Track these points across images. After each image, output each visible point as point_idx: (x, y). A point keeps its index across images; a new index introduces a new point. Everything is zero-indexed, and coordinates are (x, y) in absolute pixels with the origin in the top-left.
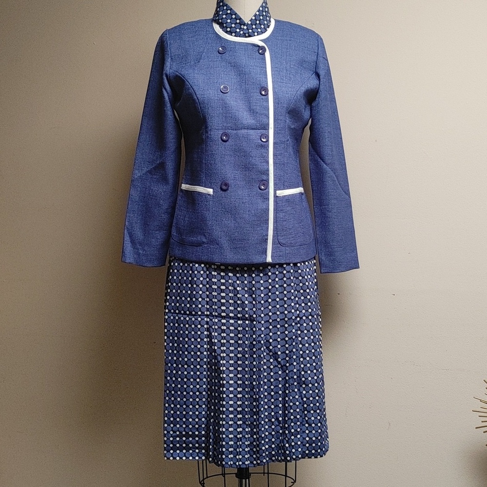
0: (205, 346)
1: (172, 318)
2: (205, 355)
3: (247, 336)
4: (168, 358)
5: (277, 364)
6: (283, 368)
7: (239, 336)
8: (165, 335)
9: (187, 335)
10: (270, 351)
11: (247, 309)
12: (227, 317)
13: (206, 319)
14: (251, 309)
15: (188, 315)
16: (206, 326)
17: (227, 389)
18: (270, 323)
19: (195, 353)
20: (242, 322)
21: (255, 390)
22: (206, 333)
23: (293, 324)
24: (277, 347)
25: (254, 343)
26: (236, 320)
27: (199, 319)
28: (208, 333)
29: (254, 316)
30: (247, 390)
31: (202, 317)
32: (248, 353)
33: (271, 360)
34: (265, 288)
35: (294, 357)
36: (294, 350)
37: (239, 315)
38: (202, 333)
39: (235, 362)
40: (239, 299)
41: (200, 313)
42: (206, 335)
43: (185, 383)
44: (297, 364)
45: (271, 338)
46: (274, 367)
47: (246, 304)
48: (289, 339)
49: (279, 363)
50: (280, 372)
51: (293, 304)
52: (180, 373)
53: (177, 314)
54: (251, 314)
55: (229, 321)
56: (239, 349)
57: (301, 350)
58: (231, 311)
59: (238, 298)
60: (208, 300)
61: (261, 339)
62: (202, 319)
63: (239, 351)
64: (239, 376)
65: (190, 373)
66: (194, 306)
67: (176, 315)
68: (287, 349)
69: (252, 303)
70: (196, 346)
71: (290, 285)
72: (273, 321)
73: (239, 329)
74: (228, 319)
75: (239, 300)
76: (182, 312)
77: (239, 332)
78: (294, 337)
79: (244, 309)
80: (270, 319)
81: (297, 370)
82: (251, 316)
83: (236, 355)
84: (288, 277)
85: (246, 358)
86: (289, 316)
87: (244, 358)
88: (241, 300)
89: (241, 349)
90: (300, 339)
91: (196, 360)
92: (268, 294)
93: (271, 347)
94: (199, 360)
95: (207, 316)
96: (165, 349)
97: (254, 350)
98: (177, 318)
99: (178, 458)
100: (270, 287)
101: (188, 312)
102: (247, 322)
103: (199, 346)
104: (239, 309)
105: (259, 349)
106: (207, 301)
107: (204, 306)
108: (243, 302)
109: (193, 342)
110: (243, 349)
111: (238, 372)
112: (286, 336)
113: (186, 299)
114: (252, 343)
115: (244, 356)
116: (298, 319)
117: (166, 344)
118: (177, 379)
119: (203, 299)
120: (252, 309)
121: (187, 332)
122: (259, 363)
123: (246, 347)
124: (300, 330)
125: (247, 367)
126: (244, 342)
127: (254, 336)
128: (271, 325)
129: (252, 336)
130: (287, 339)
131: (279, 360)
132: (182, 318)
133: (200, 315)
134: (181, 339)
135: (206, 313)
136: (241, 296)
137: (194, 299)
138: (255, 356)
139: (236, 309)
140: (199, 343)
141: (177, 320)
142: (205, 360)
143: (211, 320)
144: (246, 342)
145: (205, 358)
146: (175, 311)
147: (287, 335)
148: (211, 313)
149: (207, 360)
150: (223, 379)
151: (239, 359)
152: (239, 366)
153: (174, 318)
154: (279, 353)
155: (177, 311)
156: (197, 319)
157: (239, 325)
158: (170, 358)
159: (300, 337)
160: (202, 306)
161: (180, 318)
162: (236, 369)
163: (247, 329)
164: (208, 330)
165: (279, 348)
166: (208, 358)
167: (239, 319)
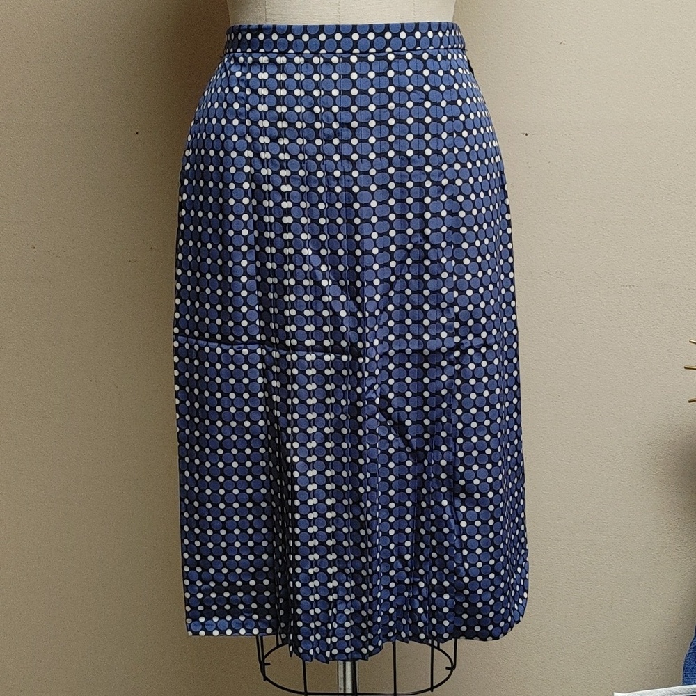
0: (261, 409)
1: (187, 346)
2: (261, 427)
3: (344, 387)
4: (184, 431)
5: (402, 446)
6: (418, 455)
7: (328, 387)
8: (175, 384)
9: (219, 385)
10: (389, 417)
11: (343, 329)
12: (301, 347)
13: (259, 351)
14: (352, 329)
15: (220, 343)
16: (259, 366)
17: (302, 503)
18: (391, 358)
19: (240, 424)
20: (333, 357)
21: (362, 505)
22: (260, 380)
23: (444, 363)
24: (403, 409)
25: (360, 404)
26: (320, 354)
27: (245, 351)
28: (266, 382)
29: (360, 345)
30: (345, 502)
31: (251, 347)
32: (347, 424)
33: (391, 437)
34: (382, 282)
35: (444, 434)
36: (444, 419)
37: (326, 343)
38: (253, 381)
39: (318, 445)
40: (325, 306)
41: (245, 338)
42: (261, 384)
43: (222, 485)
44: (449, 449)
45: (391, 391)
46: (396, 451)
47: (342, 318)
48: (432, 395)
49: (408, 443)
50: (409, 463)
51: (443, 320)
52: (208, 464)
53: (197, 339)
54: (353, 341)
55: (303, 358)
56: (327, 416)
57: (460, 421)
58: (309, 335)
59: (325, 304)
60: (261, 308)
61: (374, 396)
62: (251, 352)
63: (327, 421)
64: (328, 473)
65: (230, 464)
66: (231, 324)
67: (194, 341)
68: (426, 415)
69: (354, 314)
70: (240, 410)
71: (439, 275)
72: (396, 352)
73: (327, 372)
74: (301, 354)
75: (325, 308)
76: (207, 335)
77: (327, 380)
78: (444, 392)
79: (337, 329)
80: (391, 348)
81: (448, 463)
82: (353, 345)
83: (321, 430)
84: (435, 259)
85: (344, 435)
86: (433, 345)
87: (337, 437)
88: (331, 308)
89: (332, 416)
90: (459, 396)
91: (243, 437)
92: (387, 294)
93: (390, 410)
94: (248, 437)
95: (261, 344)
96: (178, 411)
97: (360, 419)
98: (197, 347)
99: (216, 633)
100: (393, 279)
101: (219, 337)
102: (344, 358)
103: (247, 409)
104: (326, 329)
105: (370, 417)
106: (259, 312)
107: (254, 322)
108: (336, 314)
109: (232, 400)
110: (336, 416)
111: (327, 466)
112: (426, 387)
113: (213, 307)
114: (354, 404)
115: (338, 431)
116: (457, 354)
117: (177, 402)
118: (202, 477)
119: (251, 308)
120: (354, 330)
121: (218, 380)
122: (371, 446)
123: (342, 413)
124: (460, 377)
125: (344, 455)
126: (338, 402)
127: (359, 390)
128: (391, 362)
129: (354, 389)
130: (426, 394)
131: (409, 437)
132: (207, 350)
133: (246, 344)
134: (207, 394)
135: (258, 337)
136: (331, 298)
137: (231, 309)
138: (361, 432)
139: (321, 328)
140: (246, 403)
141: (197, 352)
142: (262, 437)
143: (269, 353)
144: (343, 402)
145: (262, 433)
146: (192, 332)
147: (426, 385)
148: (268, 339)
149: (267, 437)
150: (294, 481)
151: (327, 438)
152: (328, 452)
153: (192, 347)
154: (408, 423)
155: (196, 333)
156: (240, 352)
157: (327, 365)
158: (187, 432)
159: (459, 391)
160: (250, 323)
161: (202, 348)
162: (321, 459)
163: (345, 372)
164: (264, 373)
165: (408, 413)
166: (268, 433)
167: (327, 350)
